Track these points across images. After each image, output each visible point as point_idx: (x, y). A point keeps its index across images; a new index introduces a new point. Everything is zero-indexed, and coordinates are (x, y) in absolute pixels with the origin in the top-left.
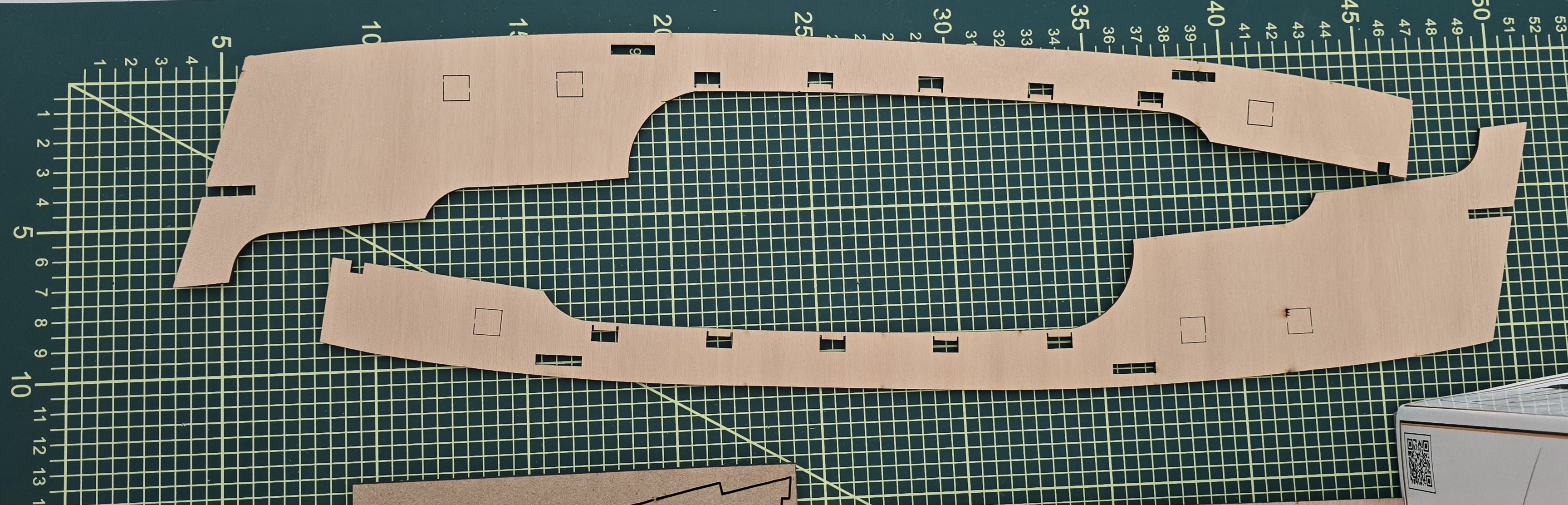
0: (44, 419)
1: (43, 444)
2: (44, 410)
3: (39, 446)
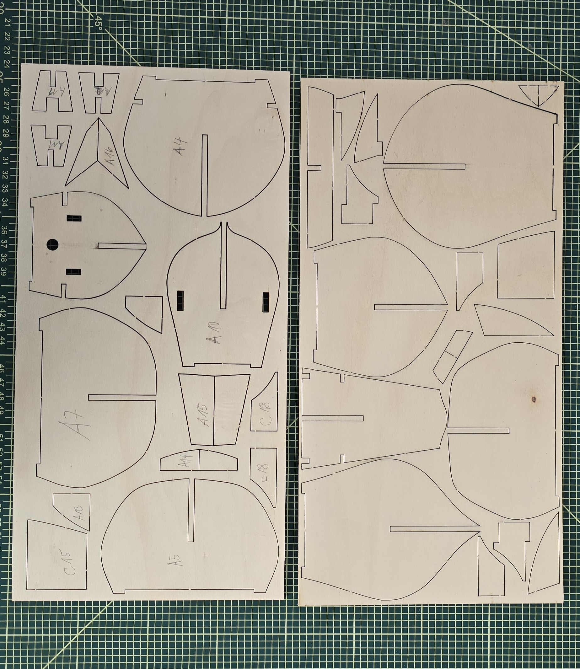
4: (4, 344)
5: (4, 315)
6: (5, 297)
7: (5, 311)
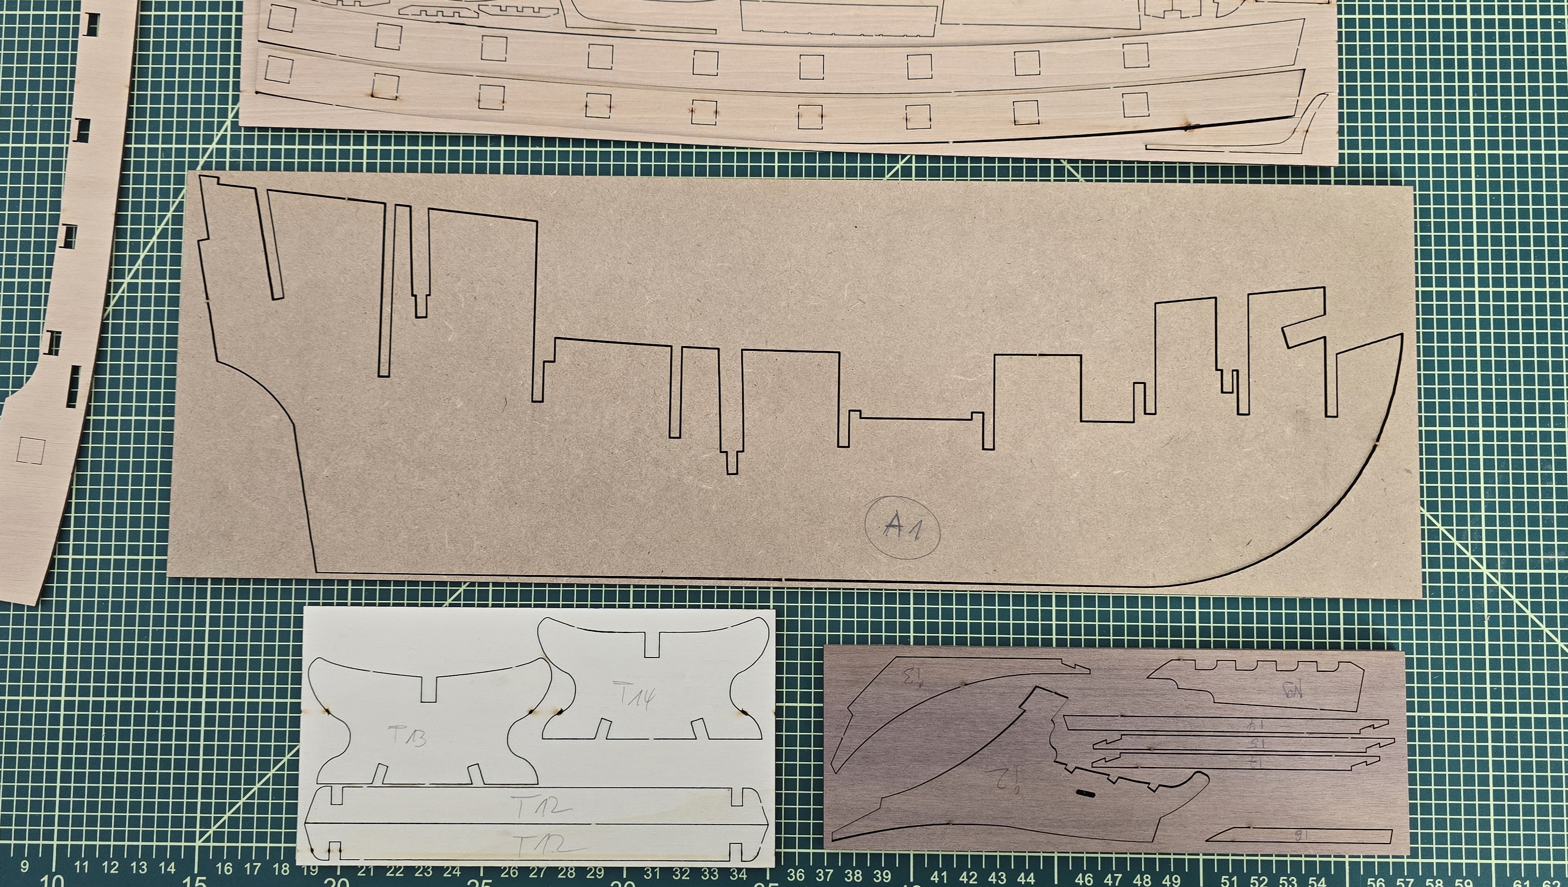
0: (86, 863)
1: (109, 864)
2: (78, 863)
3: (110, 867)
4: (1032, 874)
5: (973, 875)
6: (936, 873)
7: (965, 874)
